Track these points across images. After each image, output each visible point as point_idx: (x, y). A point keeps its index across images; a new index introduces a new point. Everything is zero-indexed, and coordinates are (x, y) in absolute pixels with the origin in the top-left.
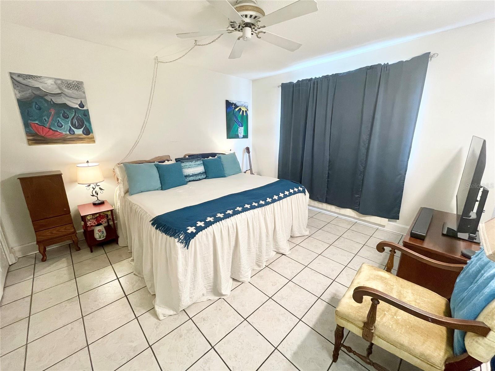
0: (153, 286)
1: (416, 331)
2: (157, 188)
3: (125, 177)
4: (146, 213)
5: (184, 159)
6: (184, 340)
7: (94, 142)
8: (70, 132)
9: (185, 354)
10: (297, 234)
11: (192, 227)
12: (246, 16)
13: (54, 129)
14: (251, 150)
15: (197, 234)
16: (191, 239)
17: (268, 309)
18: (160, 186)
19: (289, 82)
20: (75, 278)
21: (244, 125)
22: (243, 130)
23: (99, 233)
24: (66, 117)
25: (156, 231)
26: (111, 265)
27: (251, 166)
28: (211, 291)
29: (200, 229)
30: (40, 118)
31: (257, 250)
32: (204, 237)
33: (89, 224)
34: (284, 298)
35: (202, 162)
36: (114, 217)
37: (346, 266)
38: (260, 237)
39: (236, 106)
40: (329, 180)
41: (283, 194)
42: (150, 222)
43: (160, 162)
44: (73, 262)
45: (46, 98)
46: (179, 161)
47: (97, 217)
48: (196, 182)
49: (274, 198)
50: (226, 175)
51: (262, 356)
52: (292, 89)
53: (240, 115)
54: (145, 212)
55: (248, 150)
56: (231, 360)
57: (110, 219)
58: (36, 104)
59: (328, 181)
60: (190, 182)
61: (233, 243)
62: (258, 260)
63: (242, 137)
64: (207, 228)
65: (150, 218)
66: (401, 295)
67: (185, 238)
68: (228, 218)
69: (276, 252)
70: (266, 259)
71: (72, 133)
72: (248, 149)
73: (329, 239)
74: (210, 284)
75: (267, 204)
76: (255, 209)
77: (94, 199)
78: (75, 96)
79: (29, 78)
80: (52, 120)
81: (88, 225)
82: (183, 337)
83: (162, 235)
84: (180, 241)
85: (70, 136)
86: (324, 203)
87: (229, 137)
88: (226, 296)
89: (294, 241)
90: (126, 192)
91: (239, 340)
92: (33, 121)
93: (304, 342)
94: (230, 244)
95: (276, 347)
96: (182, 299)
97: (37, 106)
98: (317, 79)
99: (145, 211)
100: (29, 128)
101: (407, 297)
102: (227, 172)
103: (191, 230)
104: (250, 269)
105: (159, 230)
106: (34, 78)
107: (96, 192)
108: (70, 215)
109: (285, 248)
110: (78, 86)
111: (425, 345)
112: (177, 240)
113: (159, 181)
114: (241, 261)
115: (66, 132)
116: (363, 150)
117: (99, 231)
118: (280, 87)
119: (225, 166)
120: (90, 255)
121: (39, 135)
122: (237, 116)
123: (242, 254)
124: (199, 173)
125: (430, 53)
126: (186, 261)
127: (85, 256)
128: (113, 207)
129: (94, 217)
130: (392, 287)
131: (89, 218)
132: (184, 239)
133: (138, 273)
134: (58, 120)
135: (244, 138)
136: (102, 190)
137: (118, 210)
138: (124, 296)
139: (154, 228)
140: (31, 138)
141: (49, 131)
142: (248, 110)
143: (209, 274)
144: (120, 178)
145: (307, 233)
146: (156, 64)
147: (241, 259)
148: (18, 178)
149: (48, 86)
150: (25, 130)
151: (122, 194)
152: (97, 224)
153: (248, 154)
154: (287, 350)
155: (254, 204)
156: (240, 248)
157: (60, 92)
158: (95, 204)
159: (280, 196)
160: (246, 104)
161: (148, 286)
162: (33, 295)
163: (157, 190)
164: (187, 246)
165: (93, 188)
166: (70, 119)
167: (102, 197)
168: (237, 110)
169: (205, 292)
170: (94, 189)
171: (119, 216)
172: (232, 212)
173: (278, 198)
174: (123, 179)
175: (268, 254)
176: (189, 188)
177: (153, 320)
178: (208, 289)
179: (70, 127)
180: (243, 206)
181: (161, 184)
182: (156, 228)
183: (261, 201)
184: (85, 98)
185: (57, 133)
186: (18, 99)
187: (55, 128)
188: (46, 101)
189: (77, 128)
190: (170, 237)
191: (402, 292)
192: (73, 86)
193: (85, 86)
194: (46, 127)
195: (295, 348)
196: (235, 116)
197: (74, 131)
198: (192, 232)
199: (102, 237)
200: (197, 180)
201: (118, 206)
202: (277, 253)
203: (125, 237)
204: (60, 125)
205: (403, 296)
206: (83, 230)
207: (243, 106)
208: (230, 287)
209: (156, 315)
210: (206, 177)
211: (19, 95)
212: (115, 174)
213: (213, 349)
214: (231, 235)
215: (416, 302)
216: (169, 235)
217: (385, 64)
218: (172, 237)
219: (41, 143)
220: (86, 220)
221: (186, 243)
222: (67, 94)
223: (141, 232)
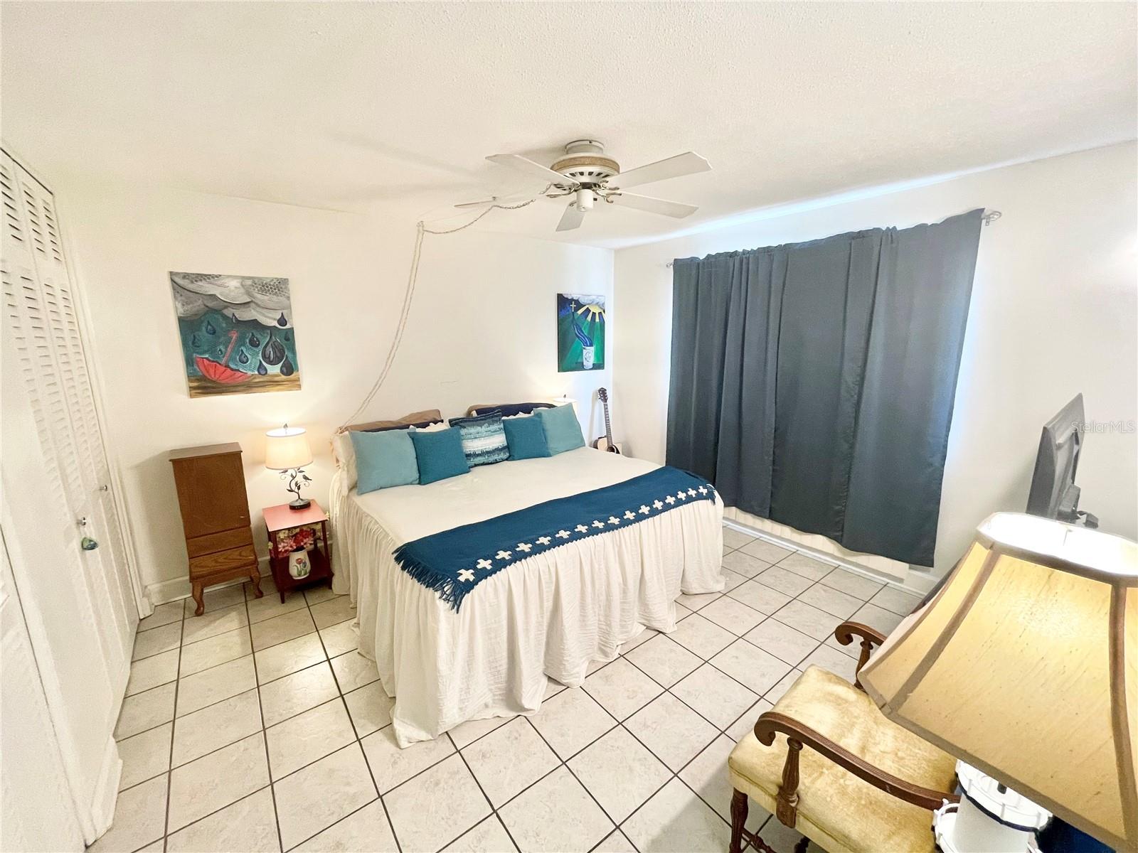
0: (392, 678)
1: (879, 813)
2: (411, 480)
3: (352, 456)
4: (387, 535)
5: (466, 421)
6: (443, 792)
7: (299, 387)
8: (260, 370)
9: (443, 819)
10: (695, 587)
11: (467, 569)
12: (582, 174)
13: (233, 366)
14: (609, 394)
15: (477, 584)
16: (465, 595)
17: (612, 746)
18: (417, 476)
19: (688, 256)
20: (253, 653)
21: (596, 342)
22: (593, 353)
23: (298, 566)
24: (254, 344)
25: (403, 573)
26: (317, 631)
27: (608, 430)
28: (502, 700)
29: (482, 575)
30: (212, 350)
31: (602, 619)
32: (490, 590)
33: (281, 547)
34: (648, 727)
35: (502, 426)
36: (327, 533)
37: (794, 668)
38: (608, 595)
39: (579, 305)
40: (775, 468)
41: (661, 503)
42: (393, 554)
43: (418, 426)
44: (250, 621)
45: (227, 312)
46: (456, 424)
47: (297, 534)
48: (487, 466)
49: (640, 511)
50: (551, 452)
51: (588, 838)
52: (694, 272)
53: (586, 323)
54: (384, 533)
55: (604, 395)
56: (526, 839)
57: (319, 539)
58: (209, 323)
59: (774, 470)
60: (476, 468)
61: (548, 605)
62: (603, 641)
63: (591, 367)
64: (495, 573)
65: (394, 545)
66: (870, 739)
67: (453, 593)
68: (540, 553)
69: (645, 625)
70: (622, 640)
71: (263, 372)
72: (603, 393)
73: (767, 603)
74: (499, 685)
75: (625, 523)
76: (597, 535)
77: (292, 498)
78: (271, 305)
79: (201, 280)
80: (232, 351)
81: (280, 550)
82: (441, 785)
83: (413, 585)
84: (444, 597)
85: (259, 378)
86: (765, 518)
87: (563, 367)
88: (532, 712)
89: (687, 603)
90: (350, 487)
91: (548, 803)
92: (201, 354)
93: (677, 819)
94: (541, 607)
95: (618, 825)
96: (444, 711)
97: (209, 327)
98: (749, 252)
99: (385, 531)
100: (193, 366)
101: (881, 744)
102: (552, 445)
103: (466, 575)
104: (584, 659)
105: (408, 572)
106: (209, 279)
107: (296, 484)
108: (250, 530)
109: (664, 620)
110: (278, 287)
111: (892, 842)
112: (438, 594)
113: (415, 466)
114: (565, 641)
115: (253, 371)
116: (848, 408)
117: (299, 561)
118: (672, 266)
119: (549, 434)
120: (281, 609)
121: (209, 379)
122: (580, 324)
123: (566, 627)
124: (494, 448)
125: (984, 209)
126: (454, 638)
127: (270, 610)
128: (325, 514)
129: (291, 535)
130: (855, 720)
131: (282, 535)
132: (451, 593)
133: (365, 651)
134: (242, 350)
135: (595, 369)
136: (308, 479)
137: (336, 521)
138: (339, 695)
139: (398, 567)
140: (195, 384)
141: (225, 370)
142: (604, 311)
143: (498, 665)
144: (342, 460)
145: (720, 587)
146: (421, 235)
147: (565, 637)
148: (170, 461)
149: (230, 291)
150: (187, 372)
151: (345, 491)
152: (295, 547)
153: (602, 403)
154: (640, 834)
155: (597, 524)
156: (563, 615)
157: (249, 300)
158: (293, 508)
159: (654, 506)
160: (601, 300)
161: (383, 680)
162: (180, 681)
163: (411, 484)
164: (456, 607)
165: (292, 475)
166: (261, 347)
167: (306, 494)
168: (580, 312)
169: (490, 702)
170: (294, 478)
171: (336, 531)
172: (549, 541)
173: (649, 511)
174: (349, 461)
175: (624, 630)
176: (472, 481)
177: (388, 746)
178: (497, 695)
179: (260, 361)
180: (572, 529)
181: (419, 472)
182: (403, 568)
183: (612, 518)
184: (289, 307)
185: (238, 374)
186: (181, 317)
187: (236, 365)
188: (225, 317)
189: (273, 363)
190: (427, 587)
191: (873, 732)
192: (271, 288)
193: (291, 286)
194: (220, 364)
195: (655, 831)
196: (577, 325)
197: (266, 370)
198: (467, 580)
199: (303, 573)
200: (491, 463)
201: (335, 512)
202: (648, 628)
203: (345, 575)
204: (245, 360)
205: (873, 741)
206: (269, 557)
207: (595, 303)
208: (542, 694)
209: (394, 738)
210: (510, 456)
211: (181, 310)
212: (333, 450)
213: (495, 814)
214: (544, 587)
215: (896, 754)
216: (424, 584)
217: (888, 228)
218: (430, 587)
219: (210, 393)
220: (278, 539)
221: (455, 601)
222: (259, 303)
223: (376, 571)
